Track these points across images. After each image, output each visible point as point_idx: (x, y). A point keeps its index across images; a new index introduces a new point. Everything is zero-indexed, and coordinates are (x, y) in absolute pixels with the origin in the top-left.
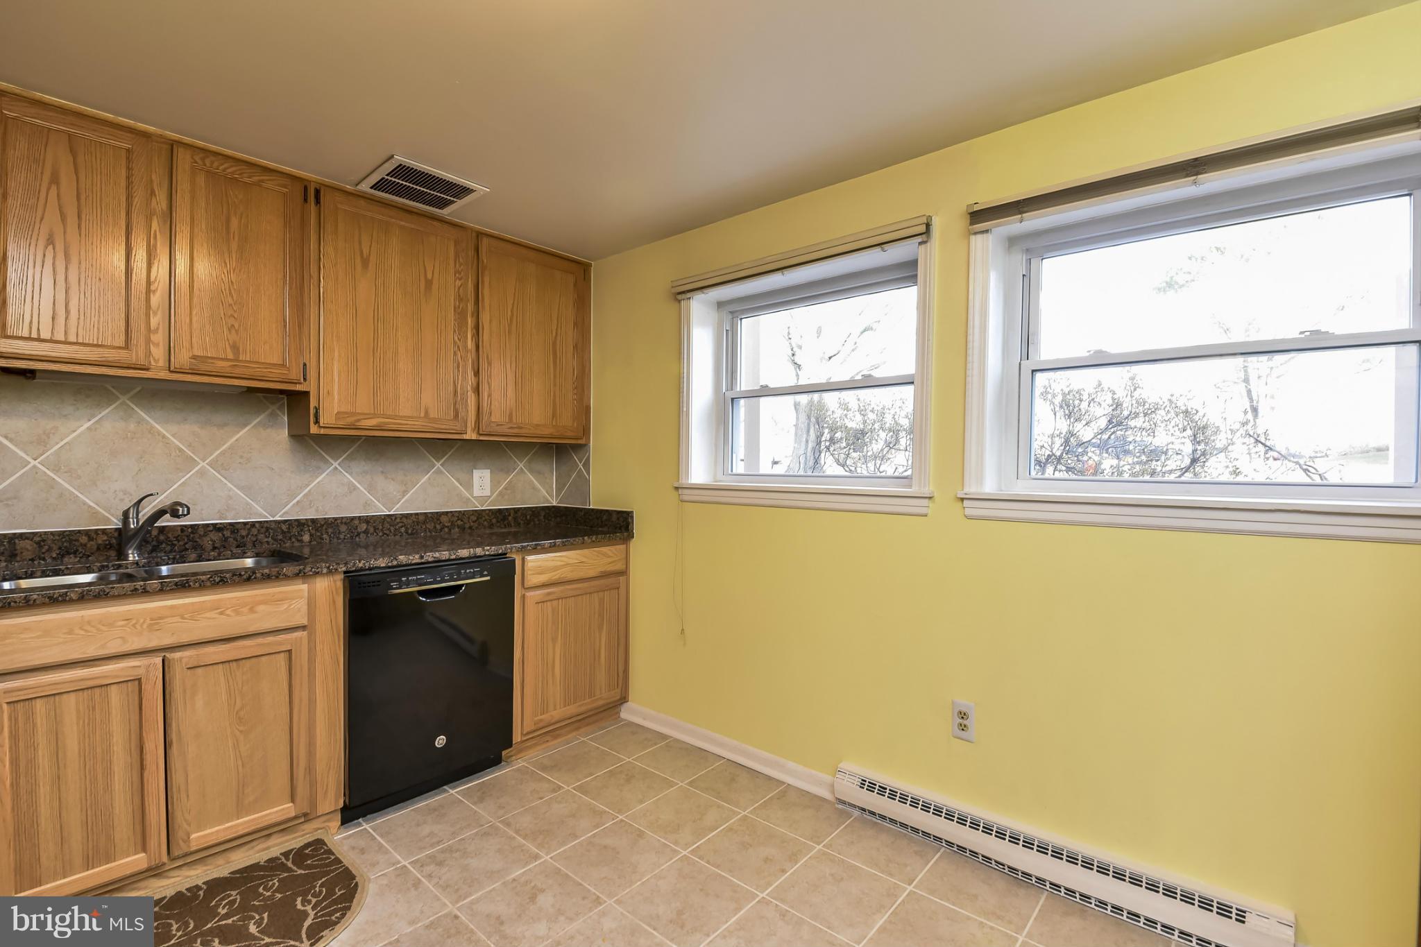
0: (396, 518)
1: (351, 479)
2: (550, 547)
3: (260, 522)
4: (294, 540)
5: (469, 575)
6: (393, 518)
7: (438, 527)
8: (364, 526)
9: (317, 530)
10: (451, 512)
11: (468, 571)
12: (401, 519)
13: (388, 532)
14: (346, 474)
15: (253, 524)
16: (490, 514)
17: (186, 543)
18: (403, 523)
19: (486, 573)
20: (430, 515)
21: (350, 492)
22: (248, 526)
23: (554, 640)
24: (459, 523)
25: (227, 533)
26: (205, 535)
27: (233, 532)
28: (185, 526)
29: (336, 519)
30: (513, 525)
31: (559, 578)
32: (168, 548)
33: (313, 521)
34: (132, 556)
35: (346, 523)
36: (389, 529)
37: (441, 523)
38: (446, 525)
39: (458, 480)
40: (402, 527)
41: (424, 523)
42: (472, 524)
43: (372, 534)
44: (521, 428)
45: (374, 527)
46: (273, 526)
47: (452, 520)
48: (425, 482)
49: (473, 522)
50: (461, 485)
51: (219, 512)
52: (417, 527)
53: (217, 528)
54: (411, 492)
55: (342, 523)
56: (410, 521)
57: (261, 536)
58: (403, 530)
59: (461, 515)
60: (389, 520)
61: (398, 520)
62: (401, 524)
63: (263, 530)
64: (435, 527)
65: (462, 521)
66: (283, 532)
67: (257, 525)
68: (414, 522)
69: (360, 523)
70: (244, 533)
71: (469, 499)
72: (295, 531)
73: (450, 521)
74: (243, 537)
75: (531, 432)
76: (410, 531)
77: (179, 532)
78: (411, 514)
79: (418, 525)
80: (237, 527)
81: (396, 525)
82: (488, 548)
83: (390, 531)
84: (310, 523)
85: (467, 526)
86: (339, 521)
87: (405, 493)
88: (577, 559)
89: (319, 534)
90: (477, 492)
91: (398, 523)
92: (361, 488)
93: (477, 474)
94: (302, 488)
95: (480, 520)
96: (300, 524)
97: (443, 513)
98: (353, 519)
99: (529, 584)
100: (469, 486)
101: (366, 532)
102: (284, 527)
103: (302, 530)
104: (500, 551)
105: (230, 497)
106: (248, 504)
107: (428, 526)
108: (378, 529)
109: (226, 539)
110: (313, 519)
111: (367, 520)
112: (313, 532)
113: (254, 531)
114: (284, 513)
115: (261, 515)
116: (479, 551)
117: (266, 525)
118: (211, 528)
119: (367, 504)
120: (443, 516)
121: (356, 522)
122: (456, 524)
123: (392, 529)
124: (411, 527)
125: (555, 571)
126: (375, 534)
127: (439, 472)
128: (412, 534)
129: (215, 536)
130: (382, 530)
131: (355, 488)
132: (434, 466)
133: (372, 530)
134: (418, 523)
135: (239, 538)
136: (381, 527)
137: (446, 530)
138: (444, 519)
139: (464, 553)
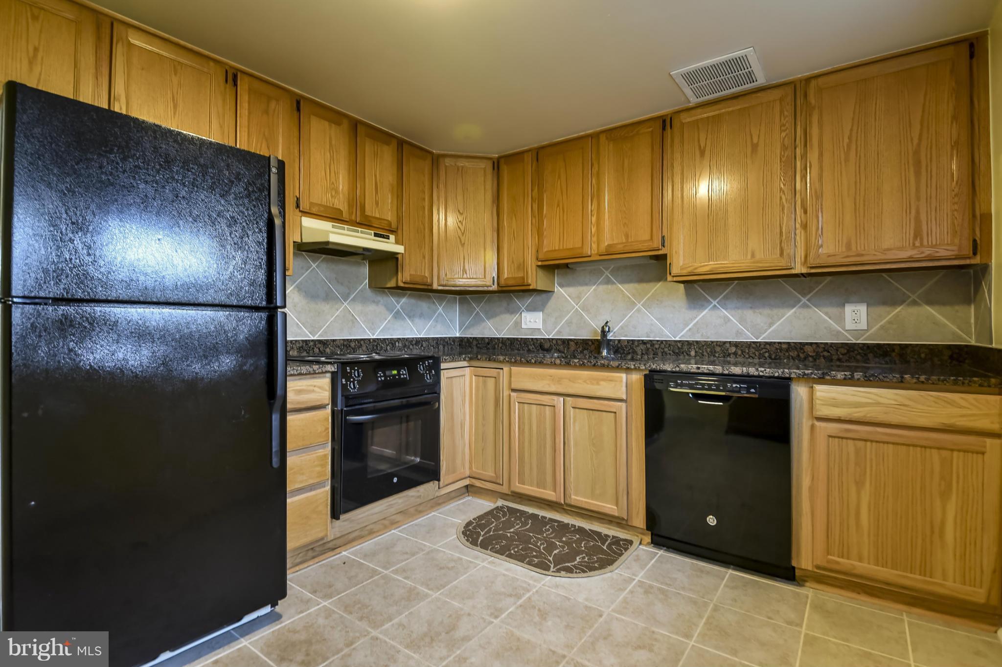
0: (760, 345)
1: (727, 314)
2: (845, 379)
3: (666, 341)
4: (685, 354)
5: (735, 389)
6: (758, 345)
7: (802, 356)
8: (733, 349)
9: (700, 349)
10: (816, 343)
11: (734, 385)
12: (765, 345)
13: (753, 356)
14: (722, 310)
15: (662, 342)
16: (865, 348)
17: (629, 350)
18: (766, 349)
19: (753, 390)
20: (793, 345)
21: (726, 323)
22: (659, 343)
23: (859, 484)
24: (826, 354)
25: (649, 346)
26: (638, 346)
27: (651, 346)
28: (629, 340)
29: (712, 342)
30: (897, 362)
31: (865, 416)
32: (622, 352)
33: (697, 342)
34: (605, 353)
35: (719, 346)
36: (754, 353)
37: (805, 352)
38: (810, 354)
39: (826, 314)
40: (766, 352)
41: (787, 350)
42: (841, 356)
43: (740, 356)
44: (862, 255)
45: (742, 350)
46: (673, 344)
47: (816, 350)
48: (790, 316)
49: (842, 354)
50: (830, 318)
51: (647, 333)
52: (780, 354)
53: (644, 342)
54: (778, 324)
55: (717, 345)
56: (773, 349)
57: (666, 350)
58: (767, 355)
59: (827, 347)
60: (754, 346)
61: (762, 346)
62: (764, 350)
63: (667, 346)
64: (798, 356)
65: (829, 352)
66: (679, 348)
67: (664, 342)
68: (777, 349)
69: (730, 346)
70: (657, 346)
71: (841, 332)
72: (686, 348)
73: (814, 351)
74: (656, 349)
75: (879, 258)
76: (773, 357)
77: (626, 343)
78: (775, 343)
79: (781, 352)
80: (654, 342)
81: (760, 351)
82: (763, 369)
83: (756, 355)
84: (695, 344)
85: (835, 357)
86: (715, 344)
87: (771, 325)
88: (895, 400)
89: (701, 351)
90: (849, 325)
91: (762, 349)
92: (733, 320)
93: (849, 309)
94: (692, 320)
95: (852, 354)
96: (689, 343)
97: (807, 344)
98: (725, 343)
99: (818, 413)
100: (841, 320)
101: (735, 354)
102: (679, 345)
103: (690, 348)
104: (776, 375)
105: (652, 325)
106: (661, 329)
107: (791, 354)
108: (745, 352)
109: (648, 349)
110: (697, 341)
111: (736, 345)
112: (697, 350)
113: (663, 346)
114: (682, 336)
115: (668, 336)
116: (752, 371)
117: (669, 342)
118: (641, 342)
119: (739, 333)
120: (806, 346)
121: (728, 345)
122: (822, 354)
123: (757, 353)
124: (774, 353)
125: (856, 407)
126: (742, 356)
127: (805, 306)
128: (775, 359)
129: (642, 347)
130: (748, 353)
131: (729, 320)
132: (800, 301)
133: (739, 352)
134: (781, 350)
135: (654, 349)
136: (747, 351)
137: (811, 359)
138: (808, 349)
139: (737, 370)
